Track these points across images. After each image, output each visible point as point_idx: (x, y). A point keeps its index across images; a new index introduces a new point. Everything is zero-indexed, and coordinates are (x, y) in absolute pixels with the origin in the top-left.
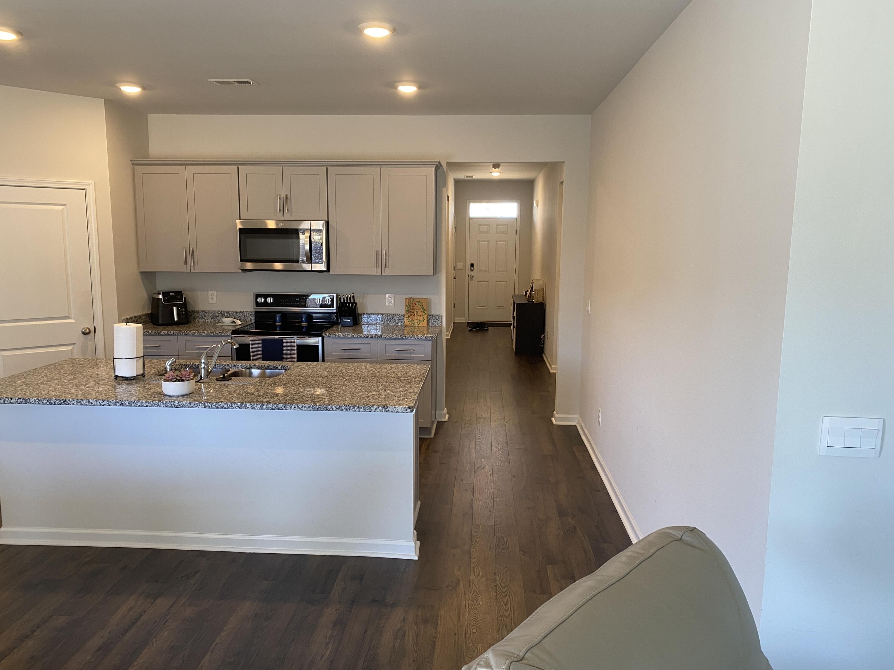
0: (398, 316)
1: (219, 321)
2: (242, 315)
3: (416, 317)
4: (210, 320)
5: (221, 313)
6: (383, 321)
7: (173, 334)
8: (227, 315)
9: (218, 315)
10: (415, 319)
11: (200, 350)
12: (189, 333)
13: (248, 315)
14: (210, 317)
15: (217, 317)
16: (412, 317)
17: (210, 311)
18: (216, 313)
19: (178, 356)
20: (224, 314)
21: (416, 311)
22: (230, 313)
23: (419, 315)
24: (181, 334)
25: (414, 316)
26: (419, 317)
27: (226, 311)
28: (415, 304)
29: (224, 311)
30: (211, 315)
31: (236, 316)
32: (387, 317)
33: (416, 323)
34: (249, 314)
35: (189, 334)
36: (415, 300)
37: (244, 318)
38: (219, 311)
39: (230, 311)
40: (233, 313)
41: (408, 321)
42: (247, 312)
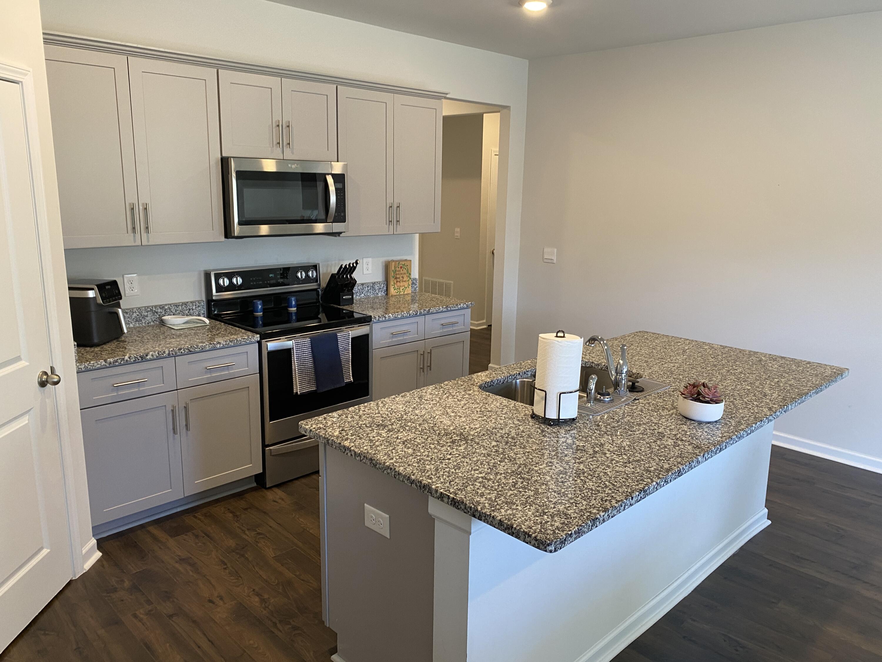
0: (378, 285)
1: (148, 323)
2: (185, 308)
3: (402, 284)
4: (134, 323)
5: (151, 310)
6: (364, 293)
7: (169, 354)
8: (161, 312)
9: (146, 314)
10: (400, 286)
11: (210, 372)
12: (196, 348)
13: (194, 308)
14: (134, 319)
15: (144, 317)
16: (398, 283)
17: (133, 309)
18: (143, 311)
19: (177, 390)
20: (157, 311)
21: (401, 276)
22: (166, 307)
23: (404, 280)
24: (181, 352)
25: (400, 282)
26: (404, 283)
27: (160, 305)
28: (401, 268)
29: (156, 307)
30: (135, 315)
31: (176, 311)
32: (368, 287)
33: (402, 291)
34: (196, 305)
35: (196, 350)
36: (401, 263)
37: (188, 312)
38: (148, 307)
39: (166, 305)
40: (171, 308)
41: (395, 290)
42: (191, 302)
